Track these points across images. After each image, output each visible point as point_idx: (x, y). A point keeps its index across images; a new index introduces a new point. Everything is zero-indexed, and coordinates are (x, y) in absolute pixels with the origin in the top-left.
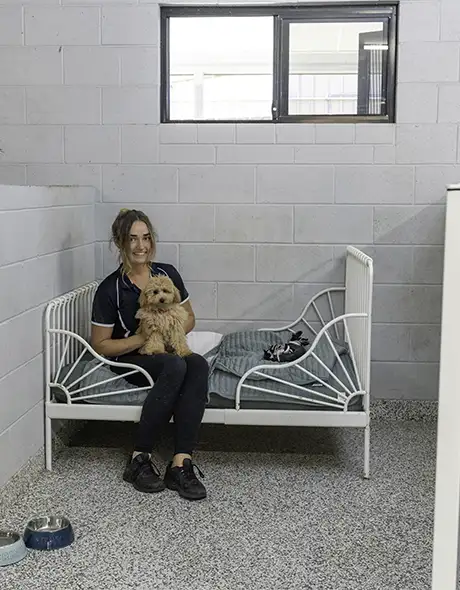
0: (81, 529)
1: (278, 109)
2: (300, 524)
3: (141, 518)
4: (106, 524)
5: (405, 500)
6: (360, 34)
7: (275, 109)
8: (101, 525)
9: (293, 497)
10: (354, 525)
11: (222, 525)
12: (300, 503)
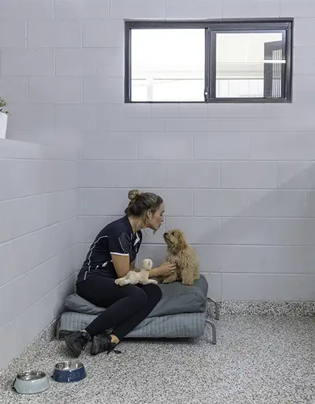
0: (66, 398)
1: (209, 93)
2: (231, 391)
3: (111, 389)
4: (85, 394)
5: (308, 373)
6: (265, 44)
7: (206, 93)
8: (81, 395)
9: (224, 372)
10: (272, 392)
11: (173, 394)
12: (230, 377)
